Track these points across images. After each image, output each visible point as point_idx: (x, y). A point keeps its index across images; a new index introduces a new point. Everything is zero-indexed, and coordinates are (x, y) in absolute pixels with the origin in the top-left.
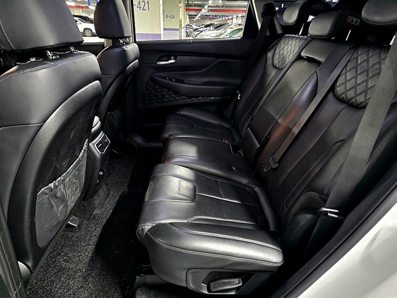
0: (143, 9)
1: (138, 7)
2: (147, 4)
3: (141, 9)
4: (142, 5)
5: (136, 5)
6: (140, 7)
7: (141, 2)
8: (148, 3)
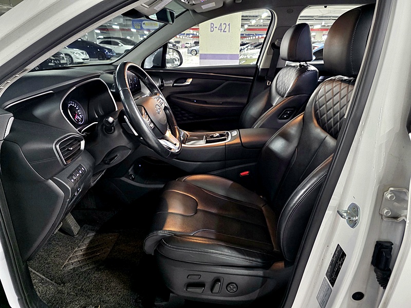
0: (224, 31)
1: (219, 29)
2: (228, 27)
3: (222, 31)
4: (223, 27)
5: (218, 28)
6: (221, 30)
7: (222, 24)
8: (229, 25)
